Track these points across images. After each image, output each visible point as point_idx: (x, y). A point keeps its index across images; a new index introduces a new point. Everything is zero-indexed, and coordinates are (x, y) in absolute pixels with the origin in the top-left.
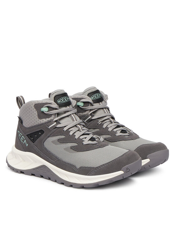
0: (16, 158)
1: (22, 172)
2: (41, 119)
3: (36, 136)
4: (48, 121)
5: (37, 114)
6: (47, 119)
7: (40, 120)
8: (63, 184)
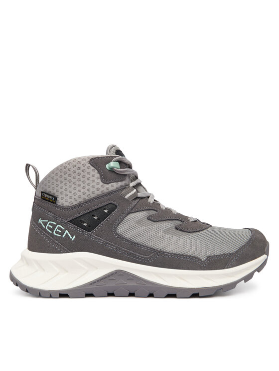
0: (44, 270)
1: (63, 295)
2: (108, 184)
3: (96, 218)
4: (121, 186)
5: (98, 175)
6: (120, 184)
7: (106, 186)
8: (173, 296)
